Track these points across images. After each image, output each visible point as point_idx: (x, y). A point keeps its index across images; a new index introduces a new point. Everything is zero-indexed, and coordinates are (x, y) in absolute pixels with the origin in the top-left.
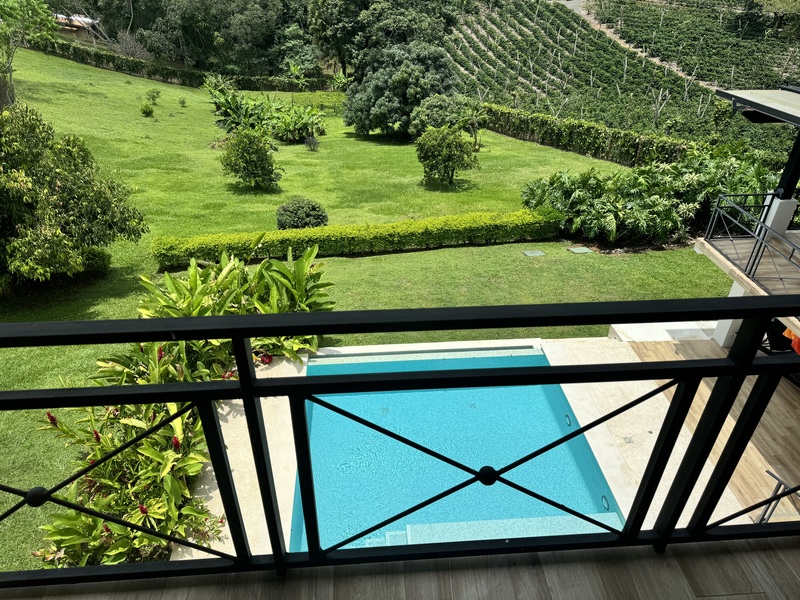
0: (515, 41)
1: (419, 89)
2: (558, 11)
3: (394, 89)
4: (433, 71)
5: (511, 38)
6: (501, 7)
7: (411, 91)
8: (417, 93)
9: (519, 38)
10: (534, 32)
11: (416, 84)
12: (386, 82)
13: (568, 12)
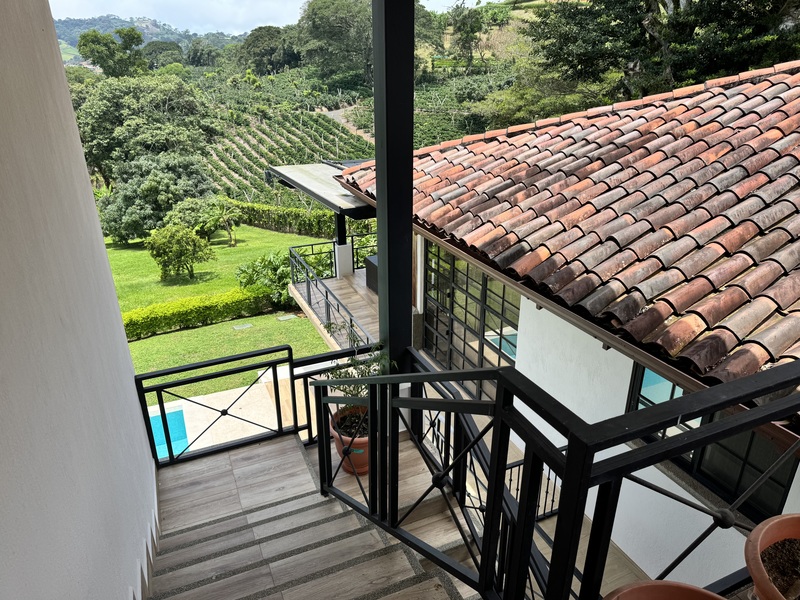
0: (284, 148)
1: (170, 195)
2: (320, 120)
3: (144, 197)
4: (184, 177)
5: (281, 145)
6: (270, 119)
7: (162, 197)
8: (169, 199)
9: (289, 145)
10: (302, 139)
11: (167, 191)
12: (135, 191)
13: (328, 121)
